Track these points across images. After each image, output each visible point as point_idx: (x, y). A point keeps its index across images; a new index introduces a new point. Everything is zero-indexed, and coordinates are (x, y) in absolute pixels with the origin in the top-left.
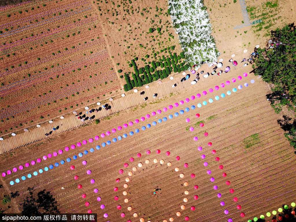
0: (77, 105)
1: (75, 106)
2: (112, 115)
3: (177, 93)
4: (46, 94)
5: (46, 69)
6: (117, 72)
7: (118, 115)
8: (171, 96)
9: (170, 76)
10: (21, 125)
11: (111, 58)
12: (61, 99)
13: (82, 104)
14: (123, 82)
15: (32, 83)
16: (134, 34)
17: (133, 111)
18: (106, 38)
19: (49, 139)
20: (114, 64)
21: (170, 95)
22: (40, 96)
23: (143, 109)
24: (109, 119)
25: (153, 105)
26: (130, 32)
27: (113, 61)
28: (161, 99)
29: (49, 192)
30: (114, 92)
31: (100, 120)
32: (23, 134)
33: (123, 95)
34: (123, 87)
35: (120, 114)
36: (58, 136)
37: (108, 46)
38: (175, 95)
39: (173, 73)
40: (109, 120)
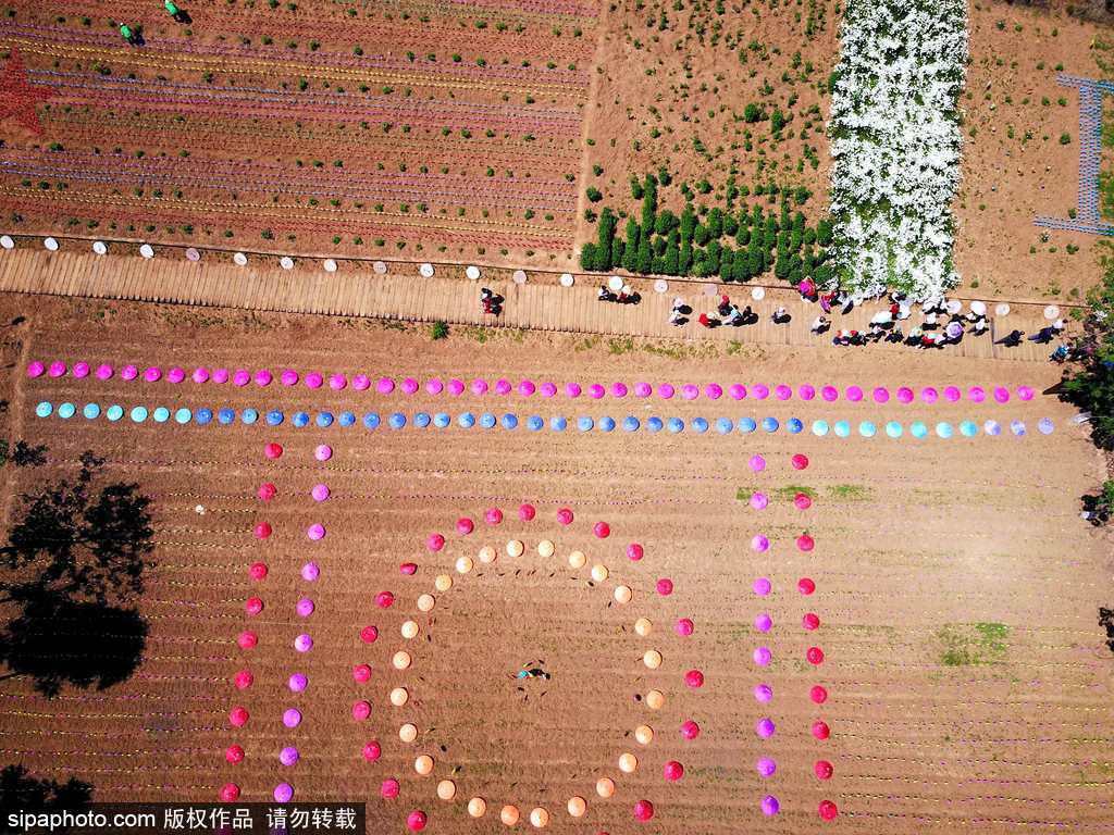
0: (402, 245)
1: (392, 246)
2: (498, 330)
3: (758, 352)
4: (320, 165)
5: (365, 89)
6: (582, 193)
7: (518, 340)
8: (731, 352)
9: (754, 281)
10: (189, 230)
11: (584, 143)
12: (360, 202)
13: (420, 247)
14: (587, 235)
15: (298, 114)
16: (689, 104)
17: (577, 348)
18: (596, 76)
19: (250, 317)
20: (585, 164)
21: (730, 345)
22: (300, 163)
23: (613, 357)
24: (482, 339)
25: (656, 357)
26: (681, 92)
27: (586, 155)
28: (691, 349)
29: (144, 501)
30: (541, 254)
31: (452, 328)
32: (177, 262)
33: (566, 280)
34: (578, 251)
35: (529, 339)
36: (284, 322)
37: (591, 105)
38: (747, 353)
39: (770, 277)
40: (480, 344)
